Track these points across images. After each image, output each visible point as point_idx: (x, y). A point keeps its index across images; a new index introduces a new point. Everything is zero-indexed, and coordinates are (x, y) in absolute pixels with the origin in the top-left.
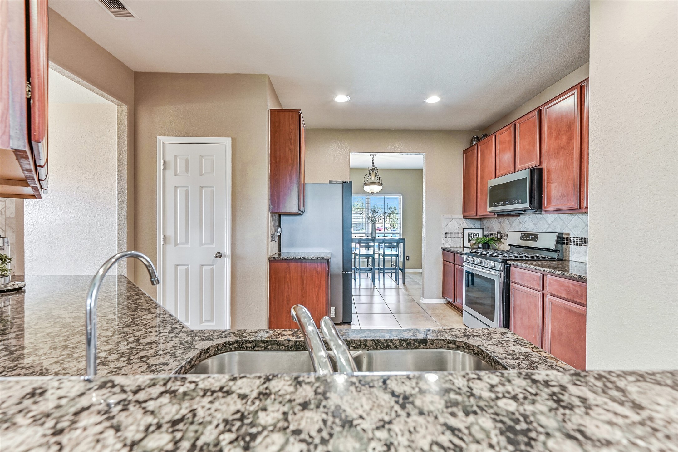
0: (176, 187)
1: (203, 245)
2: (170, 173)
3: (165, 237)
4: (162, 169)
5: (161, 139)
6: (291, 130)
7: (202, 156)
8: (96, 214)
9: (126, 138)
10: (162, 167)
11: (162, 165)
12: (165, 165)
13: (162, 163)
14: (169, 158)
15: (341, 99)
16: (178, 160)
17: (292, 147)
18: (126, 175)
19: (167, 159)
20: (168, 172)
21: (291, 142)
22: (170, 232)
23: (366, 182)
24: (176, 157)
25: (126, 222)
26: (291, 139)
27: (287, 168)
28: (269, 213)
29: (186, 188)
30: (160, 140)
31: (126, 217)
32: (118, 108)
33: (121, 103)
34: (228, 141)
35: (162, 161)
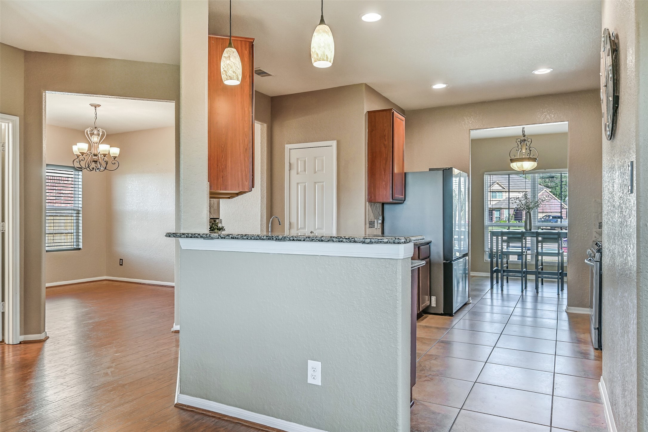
0: (298, 184)
1: (316, 230)
2: (294, 172)
3: (290, 223)
4: (288, 170)
5: (288, 146)
6: (385, 128)
7: (315, 158)
8: (245, 206)
9: (266, 149)
10: (288, 168)
11: (288, 167)
12: (290, 167)
13: (288, 165)
14: (293, 161)
15: (439, 86)
16: (299, 161)
17: (386, 143)
18: (266, 176)
19: (291, 162)
20: (292, 172)
21: (385, 138)
22: (293, 220)
23: (513, 157)
24: (298, 159)
25: (265, 211)
26: (385, 136)
27: (382, 162)
28: (367, 203)
29: (305, 184)
30: (287, 148)
31: (265, 208)
32: (261, 127)
33: (263, 123)
34: (334, 143)
35: (288, 164)
